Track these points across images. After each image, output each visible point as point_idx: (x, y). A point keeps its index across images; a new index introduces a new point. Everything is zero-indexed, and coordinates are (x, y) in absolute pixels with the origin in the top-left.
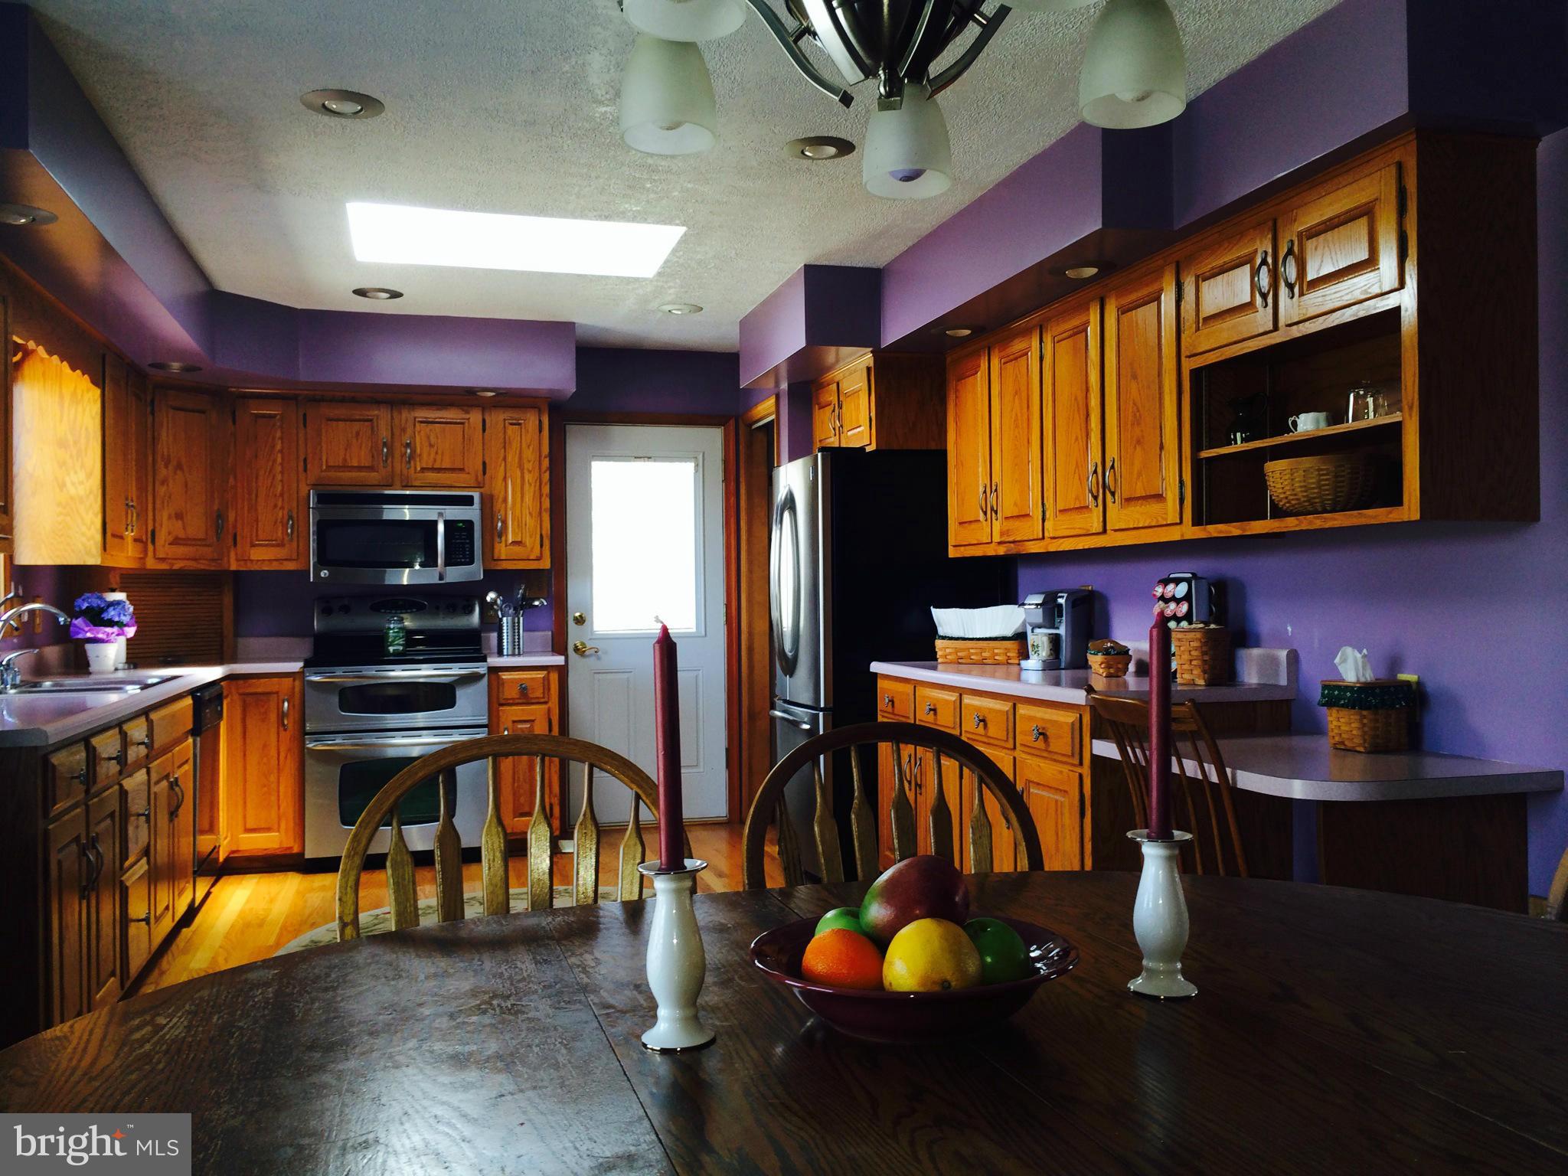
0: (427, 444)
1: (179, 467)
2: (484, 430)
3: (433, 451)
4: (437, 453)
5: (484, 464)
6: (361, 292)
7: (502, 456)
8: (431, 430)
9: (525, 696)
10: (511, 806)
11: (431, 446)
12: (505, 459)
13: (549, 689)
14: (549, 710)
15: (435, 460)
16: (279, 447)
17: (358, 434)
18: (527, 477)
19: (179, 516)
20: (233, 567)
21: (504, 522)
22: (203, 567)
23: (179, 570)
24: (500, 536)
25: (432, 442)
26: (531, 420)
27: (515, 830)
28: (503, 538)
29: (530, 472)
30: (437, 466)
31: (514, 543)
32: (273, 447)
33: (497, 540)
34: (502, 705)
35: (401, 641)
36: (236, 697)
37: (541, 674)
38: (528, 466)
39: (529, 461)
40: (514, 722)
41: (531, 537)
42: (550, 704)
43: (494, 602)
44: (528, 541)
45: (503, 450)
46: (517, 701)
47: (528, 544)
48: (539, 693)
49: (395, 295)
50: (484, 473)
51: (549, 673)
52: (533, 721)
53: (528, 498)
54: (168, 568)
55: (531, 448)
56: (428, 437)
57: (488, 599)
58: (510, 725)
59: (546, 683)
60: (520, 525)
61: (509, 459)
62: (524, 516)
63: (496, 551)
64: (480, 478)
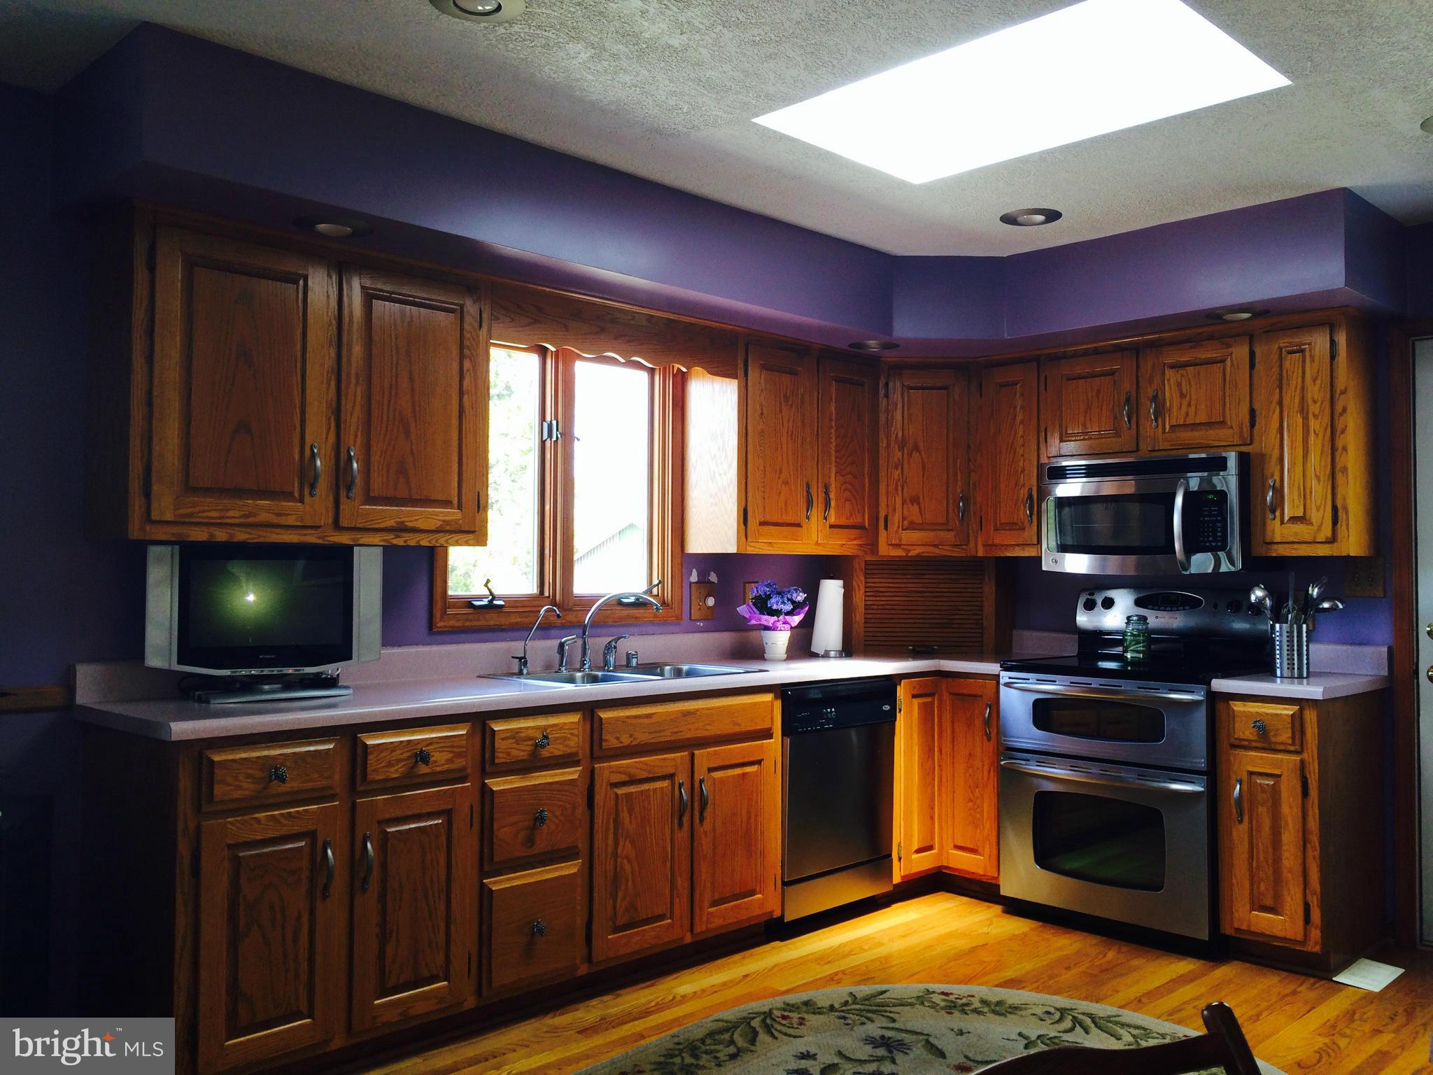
0: (1178, 394)
1: (916, 448)
2: (1252, 366)
3: (1185, 403)
4: (1189, 405)
5: (1252, 412)
6: (1009, 219)
7: (1277, 396)
8: (1182, 375)
9: (1264, 738)
10: (1247, 893)
11: (1182, 396)
12: (1280, 403)
13: (1303, 733)
14: (1302, 761)
15: (1187, 414)
16: (1019, 419)
17: (1098, 392)
18: (1314, 425)
19: (915, 500)
20: (980, 554)
21: (1279, 492)
22: (944, 553)
23: (917, 556)
24: (1273, 512)
25: (1184, 392)
26: (1319, 342)
27: (1253, 929)
28: (1278, 513)
29: (1315, 416)
30: (1190, 421)
31: (1294, 519)
32: (1014, 419)
33: (1271, 516)
34: (1234, 746)
35: (1140, 647)
36: (946, 697)
37: (1288, 711)
38: (1314, 409)
39: (1315, 402)
40: (1251, 773)
41: (1318, 509)
42: (1305, 756)
43: (1261, 601)
44: (1315, 516)
45: (1278, 390)
46: (1254, 744)
47: (1314, 521)
48: (1285, 736)
49: (1052, 216)
50: (1253, 424)
51: (1301, 710)
52: (1279, 776)
53: (1314, 457)
54: (904, 554)
55: (1318, 382)
56: (1179, 385)
57: (1253, 598)
58: (1245, 777)
59: (1297, 724)
60: (1305, 495)
61: (1286, 402)
62: (1308, 481)
63: (1269, 529)
64: (1246, 430)
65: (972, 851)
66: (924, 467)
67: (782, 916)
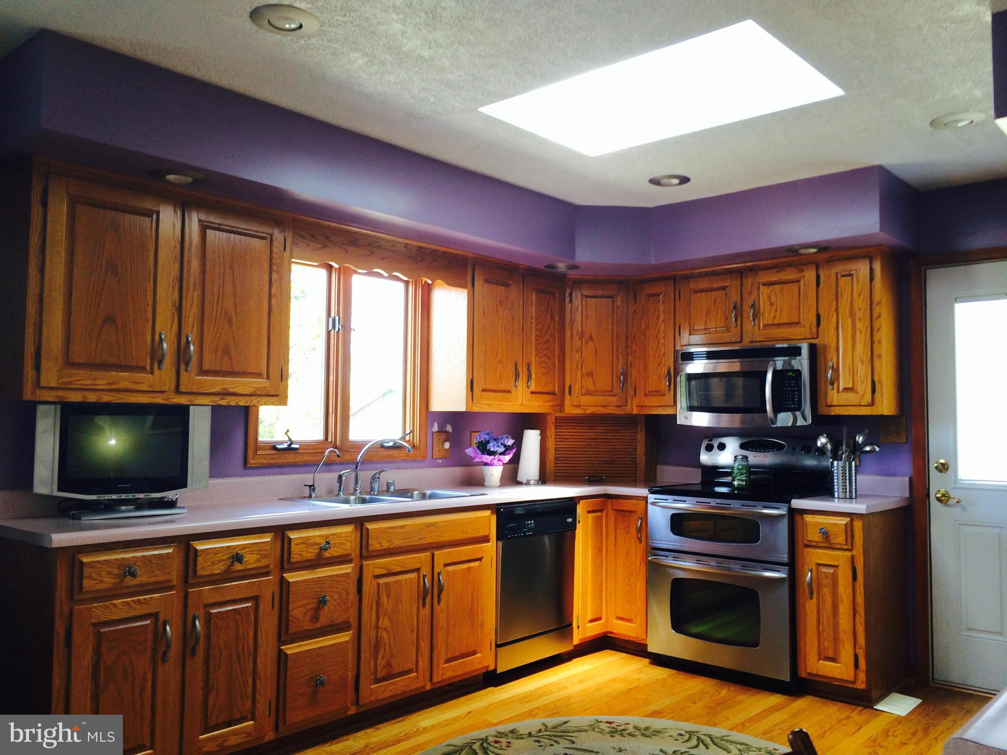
0: (768, 303)
1: (591, 338)
2: (818, 285)
3: (773, 310)
4: (776, 311)
5: (818, 317)
6: (655, 182)
7: (834, 306)
8: (771, 291)
9: (827, 541)
10: (815, 649)
11: (772, 304)
12: (837, 310)
13: (853, 537)
14: (853, 556)
15: (775, 317)
16: (662, 318)
17: (715, 301)
18: (859, 325)
19: (590, 374)
20: (635, 412)
21: (836, 370)
22: (610, 412)
23: (592, 413)
24: (832, 384)
25: (773, 301)
26: (862, 268)
27: (820, 673)
28: (835, 385)
29: (860, 320)
30: (776, 322)
31: (846, 389)
32: (658, 318)
33: (830, 387)
34: (807, 546)
35: (743, 477)
36: (611, 512)
37: (843, 521)
38: (859, 314)
39: (860, 310)
40: (818, 565)
41: (862, 383)
42: (854, 552)
43: (824, 446)
44: (860, 387)
45: (835, 302)
46: (821, 545)
47: (859, 390)
48: (840, 539)
49: (684, 180)
50: (818, 324)
51: (852, 520)
52: (837, 566)
53: (859, 347)
54: (582, 412)
55: (862, 297)
56: (769, 297)
57: (819, 444)
58: (814, 567)
59: (849, 530)
60: (853, 373)
61: (841, 310)
62: (855, 363)
63: (829, 396)
64: (814, 330)
65: (629, 620)
66: (596, 353)
67: (495, 670)
